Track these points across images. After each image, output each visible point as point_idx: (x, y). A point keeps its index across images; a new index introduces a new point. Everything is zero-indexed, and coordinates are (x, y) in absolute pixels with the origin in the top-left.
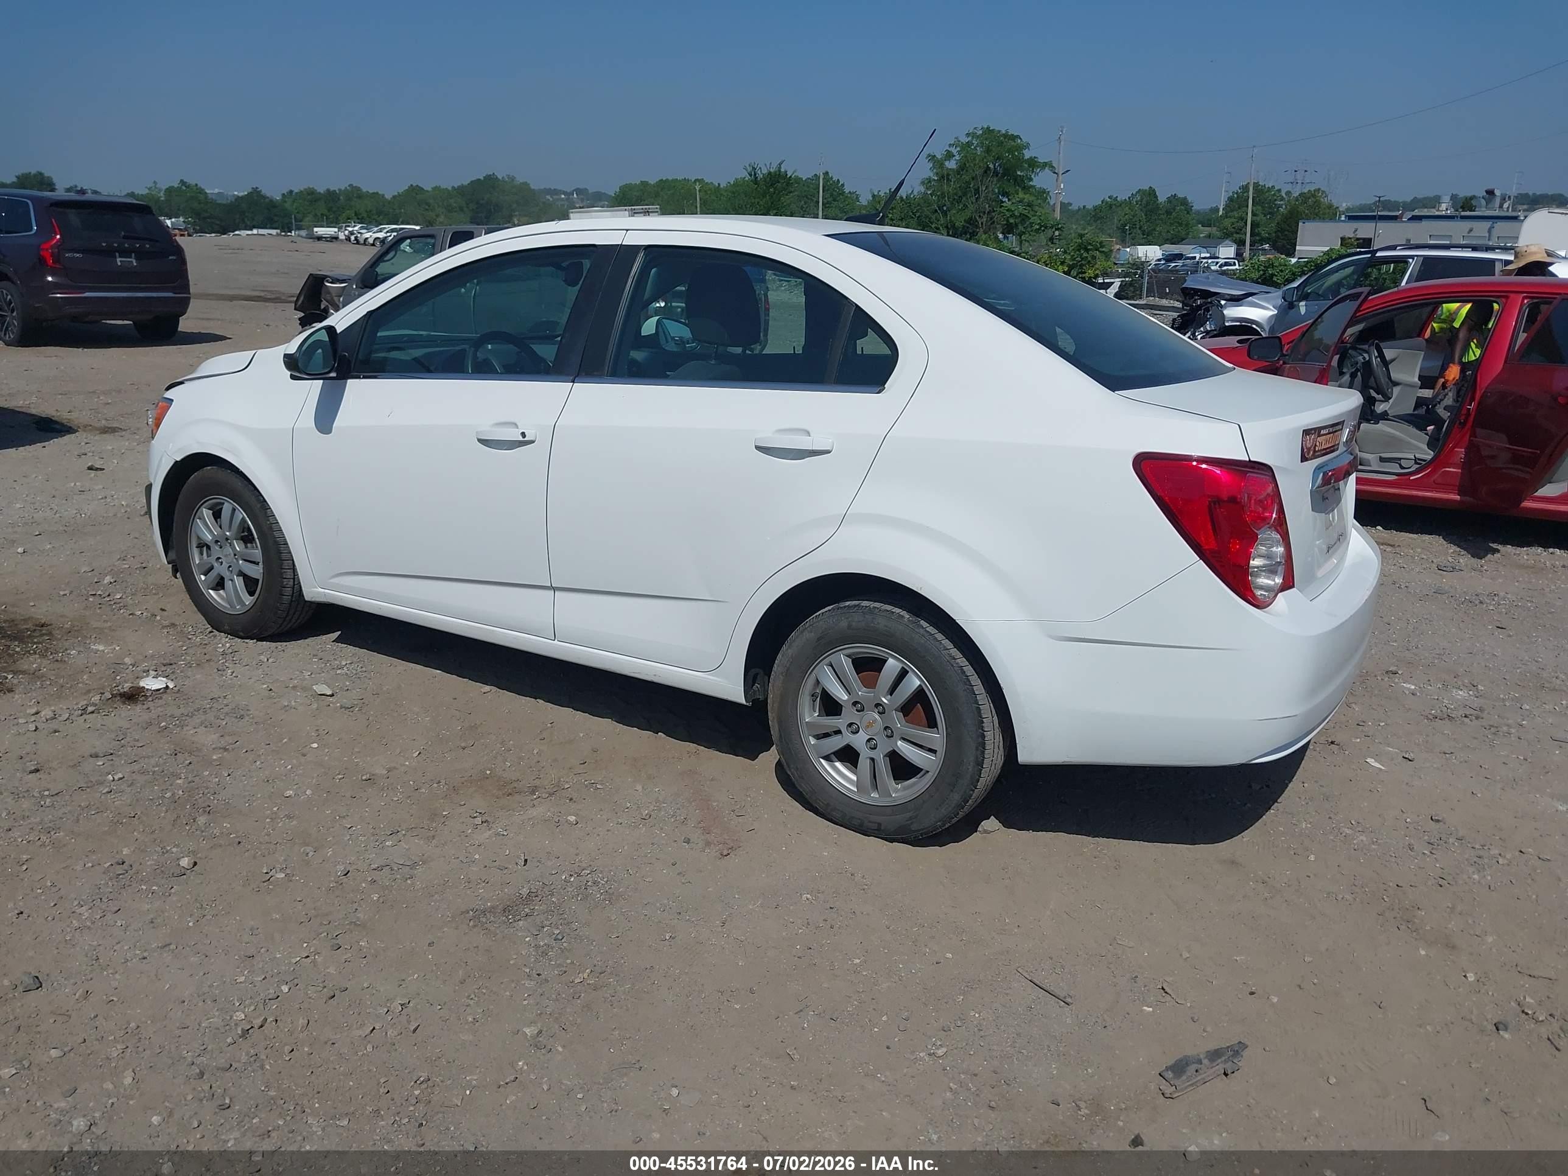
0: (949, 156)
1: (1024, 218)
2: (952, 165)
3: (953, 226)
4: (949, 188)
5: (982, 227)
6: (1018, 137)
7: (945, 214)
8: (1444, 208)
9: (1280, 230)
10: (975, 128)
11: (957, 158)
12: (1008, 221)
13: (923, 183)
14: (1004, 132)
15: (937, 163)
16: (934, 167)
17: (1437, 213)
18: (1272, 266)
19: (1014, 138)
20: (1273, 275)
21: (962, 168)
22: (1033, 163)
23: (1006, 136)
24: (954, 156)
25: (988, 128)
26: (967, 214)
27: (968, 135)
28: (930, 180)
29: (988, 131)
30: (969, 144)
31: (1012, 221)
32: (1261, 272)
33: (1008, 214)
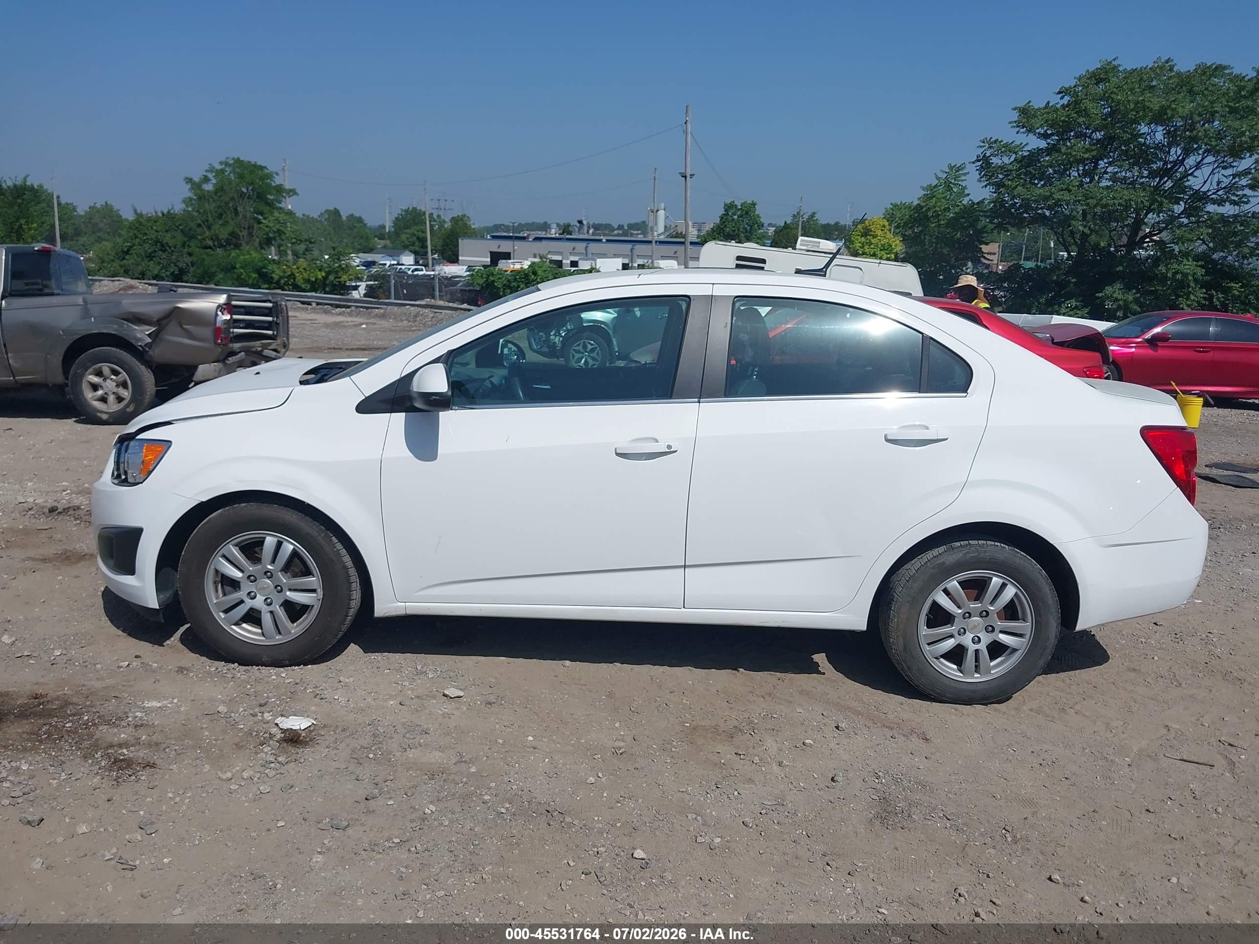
0: (206, 180)
1: (280, 233)
2: (208, 187)
3: (218, 239)
4: (211, 206)
5: (244, 240)
6: (265, 167)
7: (209, 228)
8: (554, 232)
9: (445, 245)
10: (227, 158)
11: (214, 181)
12: (268, 235)
13: (184, 201)
14: (253, 163)
15: (195, 186)
16: (192, 188)
17: (550, 236)
18: (493, 275)
19: (262, 168)
20: (494, 281)
21: (220, 190)
22: (280, 189)
23: (255, 166)
24: (210, 180)
25: (238, 159)
26: (230, 228)
27: (221, 163)
28: (191, 199)
29: (238, 161)
30: (222, 171)
31: (271, 235)
32: (485, 279)
33: (267, 230)
